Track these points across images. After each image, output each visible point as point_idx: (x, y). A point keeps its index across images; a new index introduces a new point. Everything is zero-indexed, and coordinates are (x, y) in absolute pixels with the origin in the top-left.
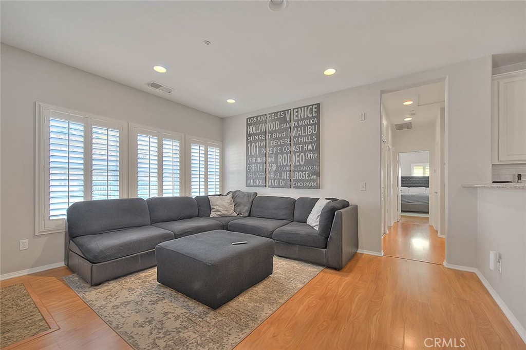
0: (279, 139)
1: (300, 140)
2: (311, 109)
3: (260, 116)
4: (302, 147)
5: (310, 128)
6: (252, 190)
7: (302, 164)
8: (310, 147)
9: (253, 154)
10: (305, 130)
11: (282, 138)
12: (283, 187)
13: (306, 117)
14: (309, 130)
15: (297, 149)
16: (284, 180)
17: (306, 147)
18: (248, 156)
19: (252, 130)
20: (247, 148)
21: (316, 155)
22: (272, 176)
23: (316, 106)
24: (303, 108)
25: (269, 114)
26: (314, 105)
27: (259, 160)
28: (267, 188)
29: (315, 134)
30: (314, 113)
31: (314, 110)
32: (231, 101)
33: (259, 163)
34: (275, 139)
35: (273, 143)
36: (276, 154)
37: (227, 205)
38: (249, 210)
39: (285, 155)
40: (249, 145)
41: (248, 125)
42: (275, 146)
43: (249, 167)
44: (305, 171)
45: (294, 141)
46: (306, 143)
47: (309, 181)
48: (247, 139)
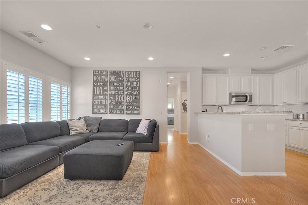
0: (117, 86)
1: (129, 88)
2: (136, 73)
3: (104, 71)
4: (131, 92)
5: (135, 83)
6: (99, 116)
7: (131, 101)
8: (135, 93)
9: (98, 94)
10: (132, 83)
11: (118, 86)
12: (119, 114)
13: (133, 77)
14: (134, 84)
15: (127, 93)
16: (119, 110)
17: (133, 93)
18: (94, 95)
19: (97, 78)
20: (94, 90)
21: (138, 97)
22: (112, 107)
23: (138, 72)
24: (131, 72)
25: (110, 71)
26: (137, 71)
27: (103, 97)
28: (108, 114)
29: (138, 87)
30: (137, 75)
31: (137, 74)
32: (87, 59)
33: (103, 99)
34: (114, 86)
35: (112, 88)
36: (115, 95)
37: (82, 126)
38: (98, 128)
39: (120, 96)
40: (95, 88)
41: (94, 75)
42: (114, 90)
43: (95, 101)
44: (133, 105)
45: (126, 89)
46: (133, 91)
47: (135, 110)
48: (93, 84)
